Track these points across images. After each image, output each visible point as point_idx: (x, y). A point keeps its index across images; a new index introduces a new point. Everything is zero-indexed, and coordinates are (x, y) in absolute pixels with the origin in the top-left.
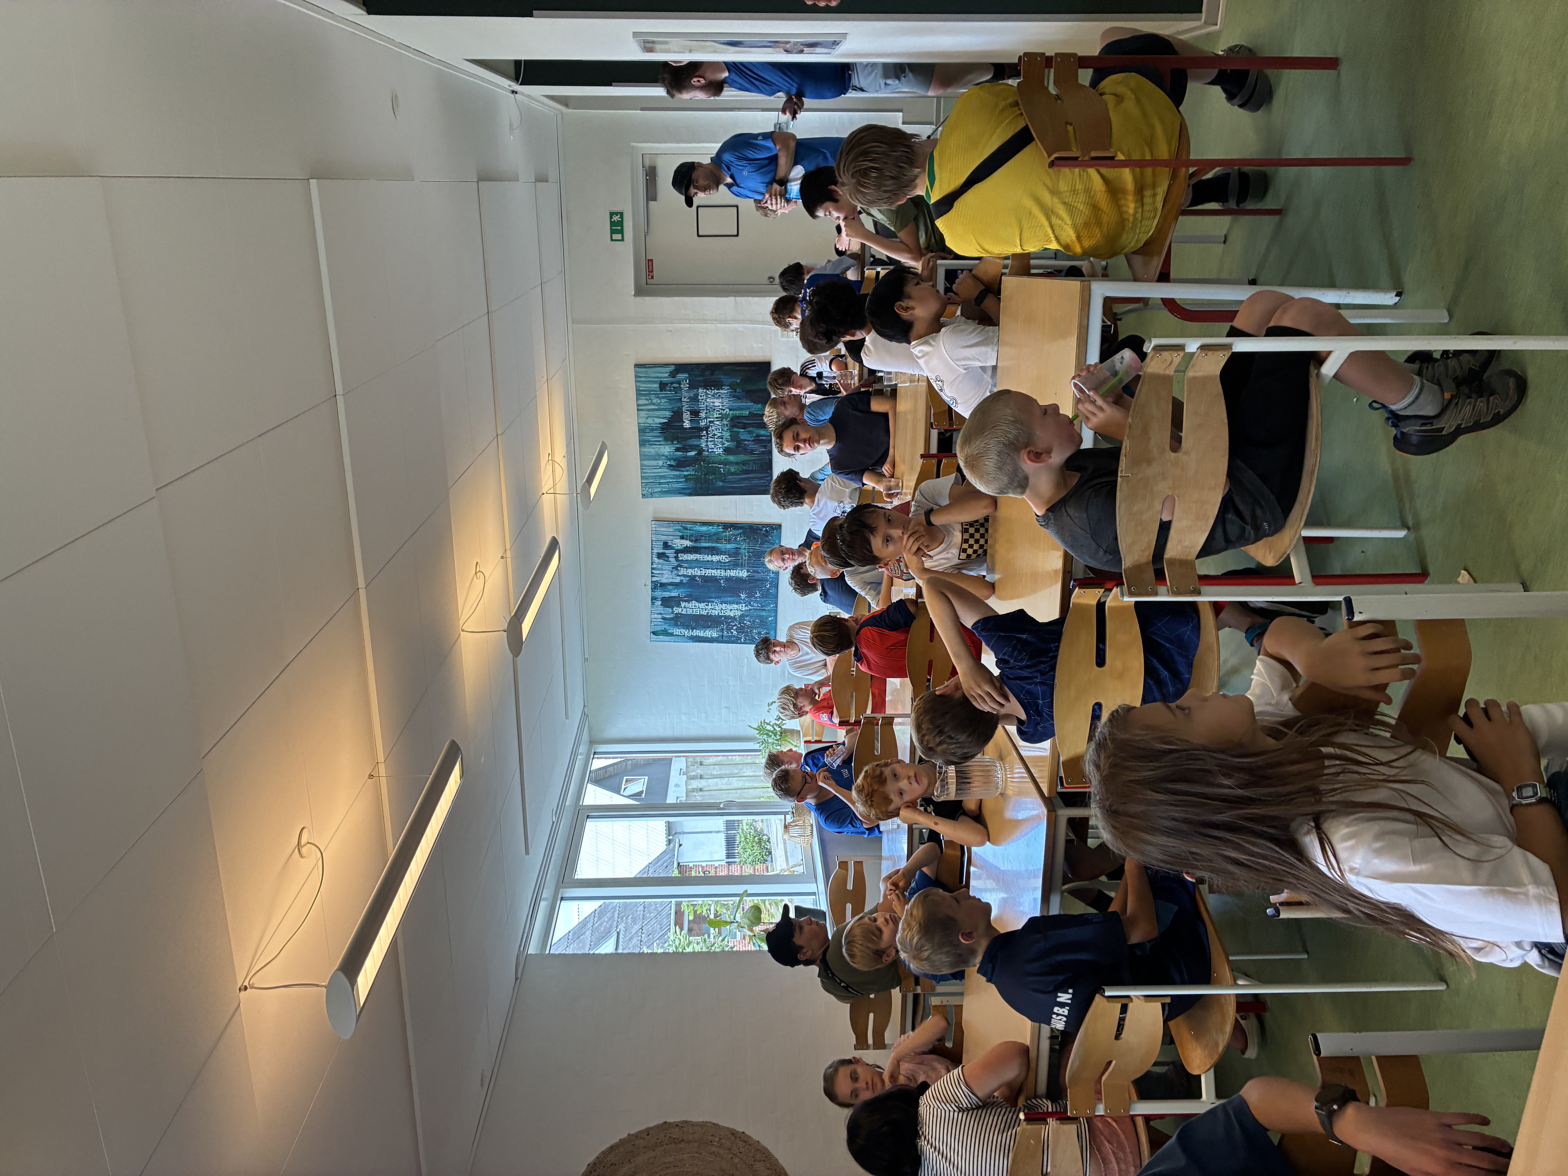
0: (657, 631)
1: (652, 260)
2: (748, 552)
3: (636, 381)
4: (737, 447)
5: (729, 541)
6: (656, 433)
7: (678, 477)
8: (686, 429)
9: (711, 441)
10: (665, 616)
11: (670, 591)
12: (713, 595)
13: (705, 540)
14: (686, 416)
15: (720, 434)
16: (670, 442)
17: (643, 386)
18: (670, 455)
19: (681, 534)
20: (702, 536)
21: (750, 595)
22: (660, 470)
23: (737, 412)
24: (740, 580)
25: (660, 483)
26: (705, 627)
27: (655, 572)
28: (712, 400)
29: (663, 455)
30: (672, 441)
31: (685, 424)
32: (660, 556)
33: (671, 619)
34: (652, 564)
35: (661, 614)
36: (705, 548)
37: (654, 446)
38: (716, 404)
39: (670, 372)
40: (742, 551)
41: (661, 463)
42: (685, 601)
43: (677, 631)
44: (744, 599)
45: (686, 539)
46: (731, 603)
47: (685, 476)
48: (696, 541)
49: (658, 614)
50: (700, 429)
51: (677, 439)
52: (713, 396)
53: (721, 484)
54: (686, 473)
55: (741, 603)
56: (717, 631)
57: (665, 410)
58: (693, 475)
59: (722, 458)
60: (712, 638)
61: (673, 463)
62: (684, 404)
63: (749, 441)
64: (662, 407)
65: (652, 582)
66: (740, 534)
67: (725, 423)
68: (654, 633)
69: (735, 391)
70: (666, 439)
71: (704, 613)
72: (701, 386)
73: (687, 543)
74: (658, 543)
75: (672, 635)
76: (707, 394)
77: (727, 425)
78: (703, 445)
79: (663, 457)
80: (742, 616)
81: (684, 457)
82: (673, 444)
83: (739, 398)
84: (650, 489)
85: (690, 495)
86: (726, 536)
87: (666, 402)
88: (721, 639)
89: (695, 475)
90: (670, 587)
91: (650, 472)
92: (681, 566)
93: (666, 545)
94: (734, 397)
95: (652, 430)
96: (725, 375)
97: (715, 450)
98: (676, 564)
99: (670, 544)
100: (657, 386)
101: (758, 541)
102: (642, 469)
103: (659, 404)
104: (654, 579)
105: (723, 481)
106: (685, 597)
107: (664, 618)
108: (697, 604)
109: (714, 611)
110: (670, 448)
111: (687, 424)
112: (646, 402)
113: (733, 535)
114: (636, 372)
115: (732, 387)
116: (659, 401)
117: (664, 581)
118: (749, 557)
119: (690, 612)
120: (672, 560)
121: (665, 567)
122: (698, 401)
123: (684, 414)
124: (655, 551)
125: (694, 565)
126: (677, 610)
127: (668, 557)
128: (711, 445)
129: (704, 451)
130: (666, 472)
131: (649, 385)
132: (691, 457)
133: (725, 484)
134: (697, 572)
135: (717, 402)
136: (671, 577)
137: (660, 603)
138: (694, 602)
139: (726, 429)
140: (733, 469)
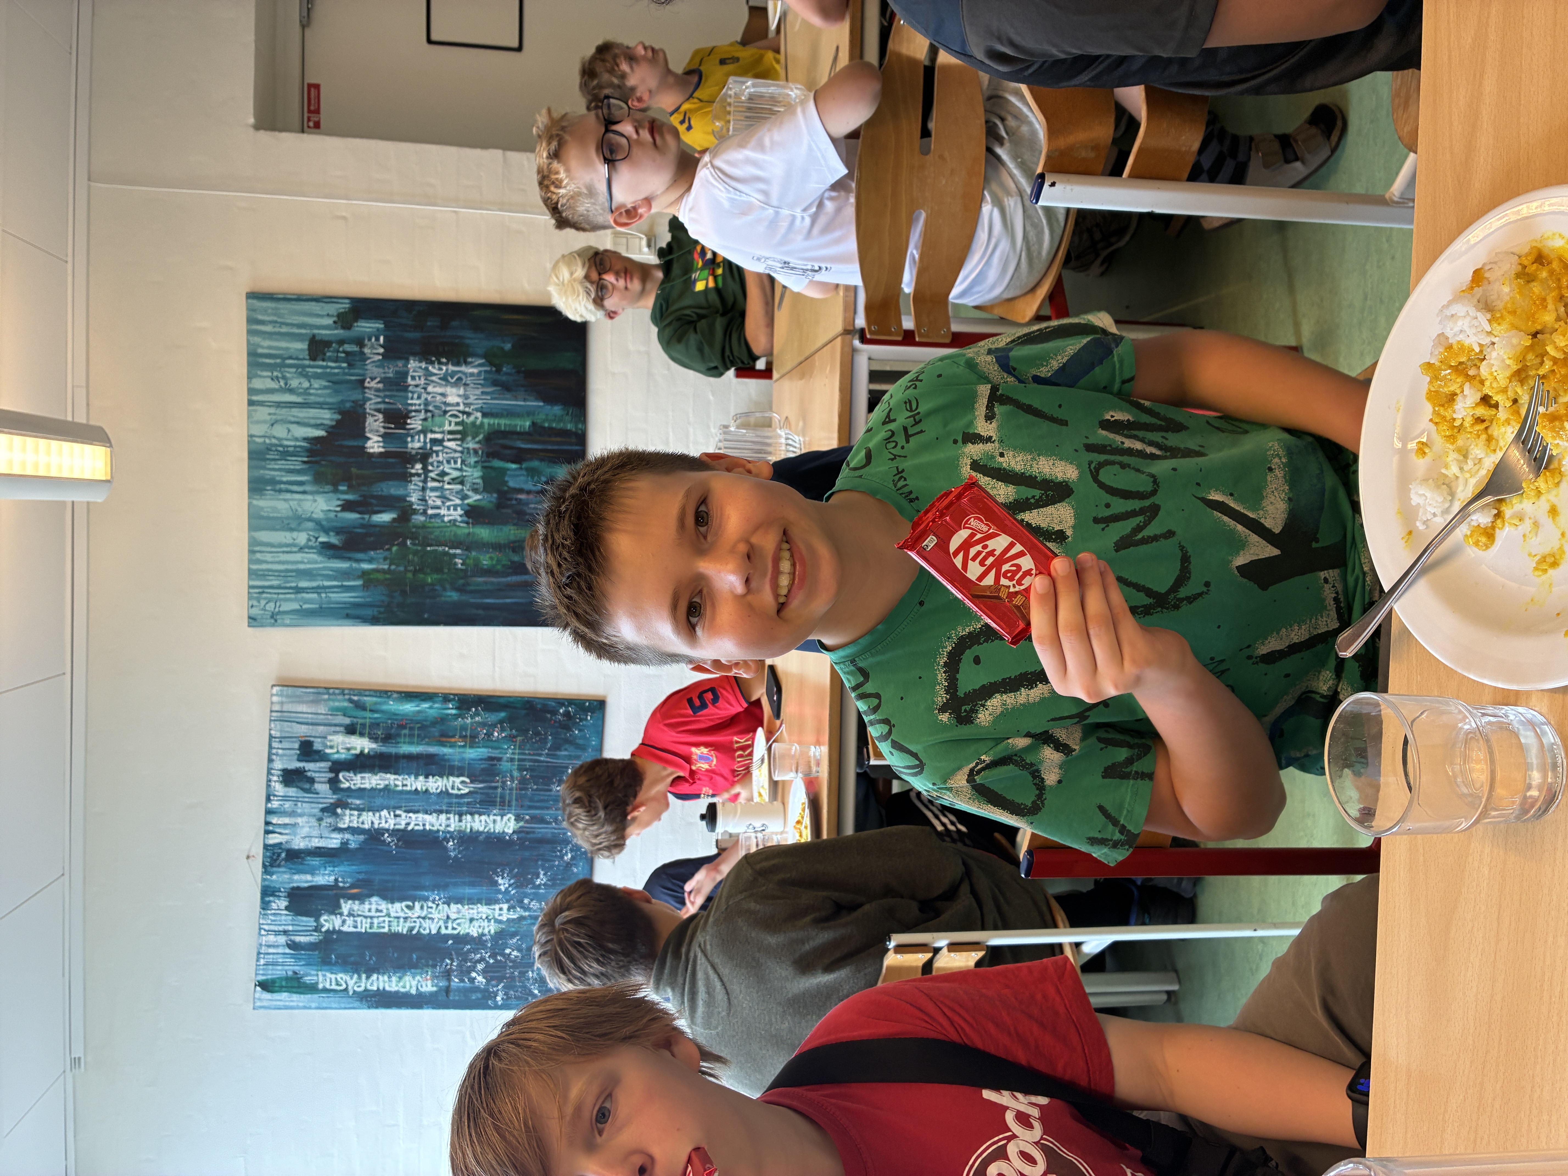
0: (273, 981)
1: (317, 87)
2: (521, 769)
3: (250, 332)
4: (499, 506)
5: (472, 740)
6: (295, 463)
7: (346, 574)
8: (372, 455)
9: (433, 489)
10: (298, 939)
11: (312, 871)
12: (427, 881)
13: (411, 736)
14: (375, 424)
15: (455, 474)
16: (329, 488)
17: (266, 345)
18: (328, 520)
19: (347, 721)
20: (402, 727)
21: (523, 880)
22: (298, 557)
23: (503, 422)
24: (496, 841)
25: (298, 590)
26: (402, 966)
27: (275, 820)
28: (439, 390)
29: (310, 519)
30: (335, 485)
31: (369, 444)
32: (291, 777)
33: (311, 947)
34: (268, 799)
35: (285, 932)
36: (410, 757)
37: (288, 496)
38: (452, 399)
39: (339, 315)
40: (505, 766)
41: (302, 538)
42: (353, 897)
43: (327, 979)
44: (507, 891)
45: (362, 735)
46: (472, 901)
47: (364, 574)
48: (387, 738)
49: (277, 933)
50: (408, 459)
51: (347, 478)
52: (444, 378)
53: (454, 596)
54: (366, 566)
55: (497, 901)
56: (434, 977)
57: (320, 406)
58: (383, 571)
59: (459, 532)
60: (420, 995)
61: (334, 540)
62: (369, 394)
63: (529, 492)
64: (312, 399)
65: (266, 847)
66: (501, 722)
67: (471, 445)
68: (266, 986)
69: (498, 371)
70: (319, 479)
71: (402, 928)
72: (414, 354)
73: (362, 744)
74: (286, 745)
75: (312, 989)
76: (427, 374)
77: (476, 451)
78: (414, 498)
79: (310, 525)
80: (501, 936)
81: (363, 526)
82: (336, 491)
83: (506, 388)
84: (272, 605)
85: (375, 621)
86: (463, 728)
87: (325, 388)
88: (442, 997)
89: (389, 571)
90: (315, 862)
91: (272, 561)
92: (345, 805)
93: (307, 750)
94: (495, 383)
95: (285, 454)
96: (476, 329)
97: (443, 512)
98: (332, 798)
99: (317, 746)
100: (302, 346)
101: (545, 741)
102: (251, 552)
103: (306, 392)
104: (274, 839)
105: (461, 590)
106: (353, 886)
107: (293, 946)
108: (384, 905)
109: (427, 924)
110: (328, 501)
111: (374, 445)
112: (273, 385)
113: (483, 724)
114: (250, 309)
115: (492, 359)
116: (306, 384)
117: (299, 844)
118: (523, 781)
119: (363, 926)
120: (323, 788)
121: (301, 808)
122: (405, 388)
123: (370, 420)
124: (278, 765)
125: (379, 801)
126: (330, 922)
127: (312, 781)
128: (433, 498)
129: (415, 512)
130: (314, 560)
131: (283, 344)
132: (381, 526)
133: (465, 598)
134: (385, 820)
135: (453, 395)
136: (316, 833)
137: (283, 903)
138: (374, 899)
139: (472, 460)
140: (486, 561)
